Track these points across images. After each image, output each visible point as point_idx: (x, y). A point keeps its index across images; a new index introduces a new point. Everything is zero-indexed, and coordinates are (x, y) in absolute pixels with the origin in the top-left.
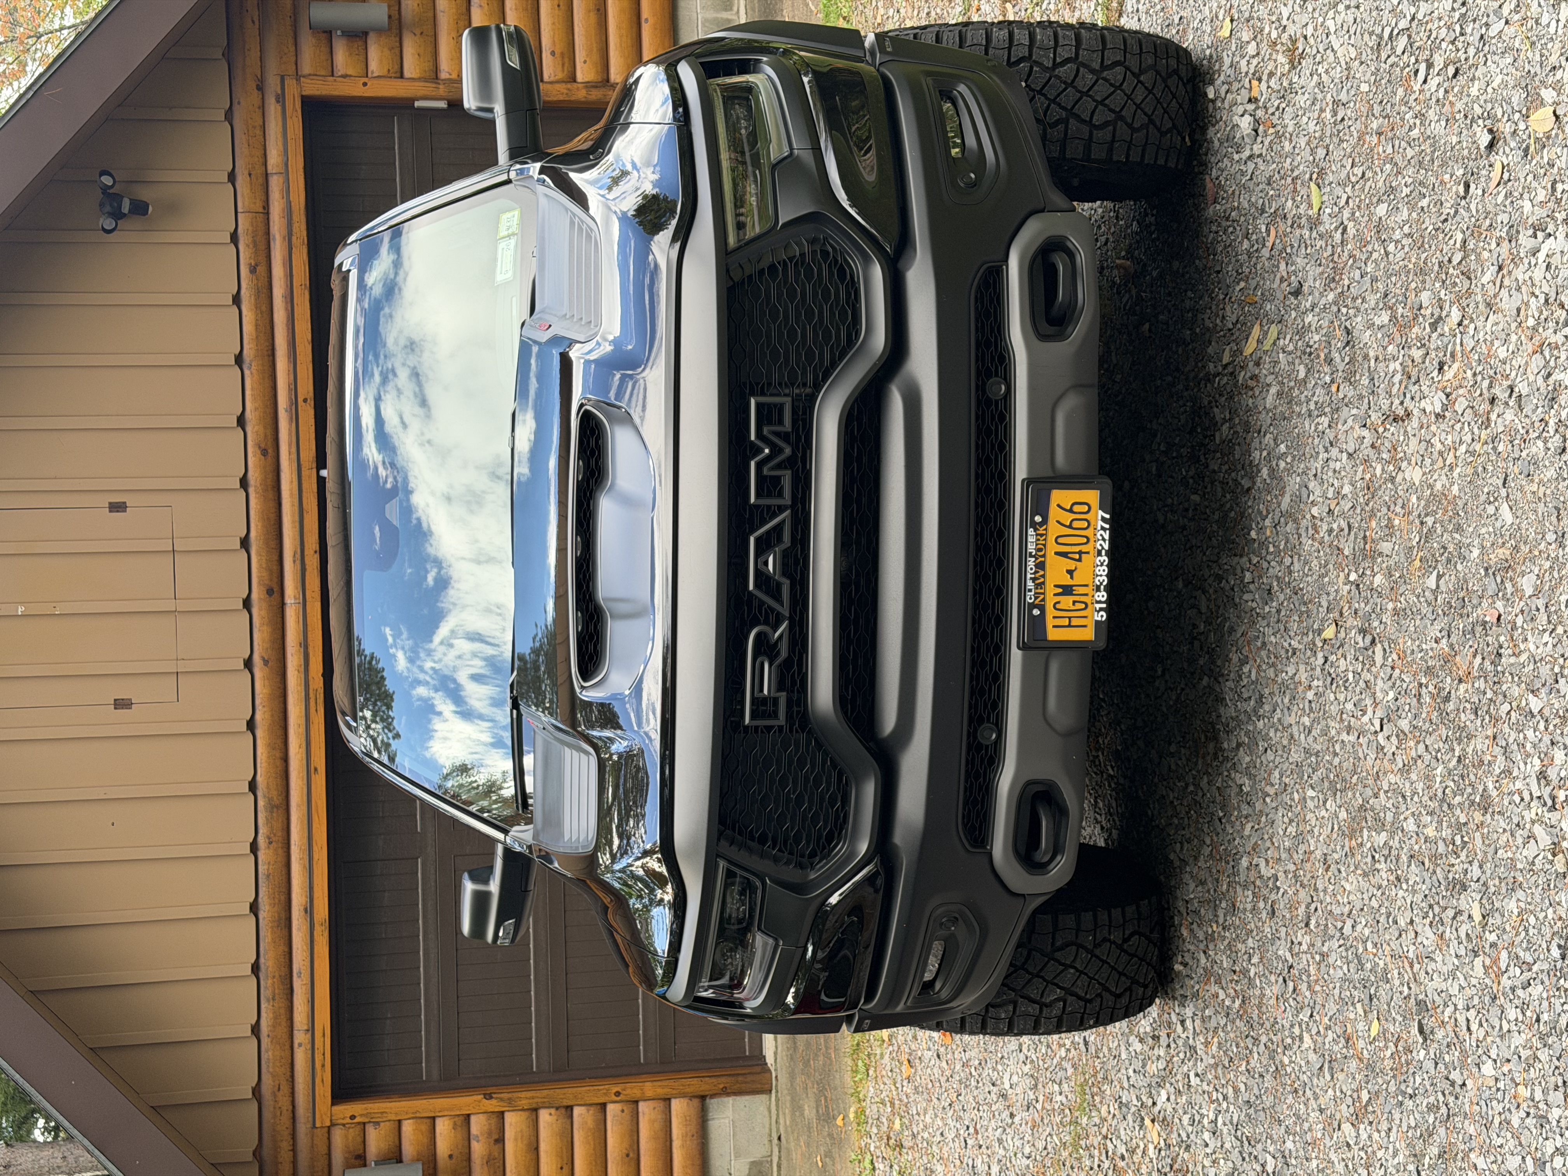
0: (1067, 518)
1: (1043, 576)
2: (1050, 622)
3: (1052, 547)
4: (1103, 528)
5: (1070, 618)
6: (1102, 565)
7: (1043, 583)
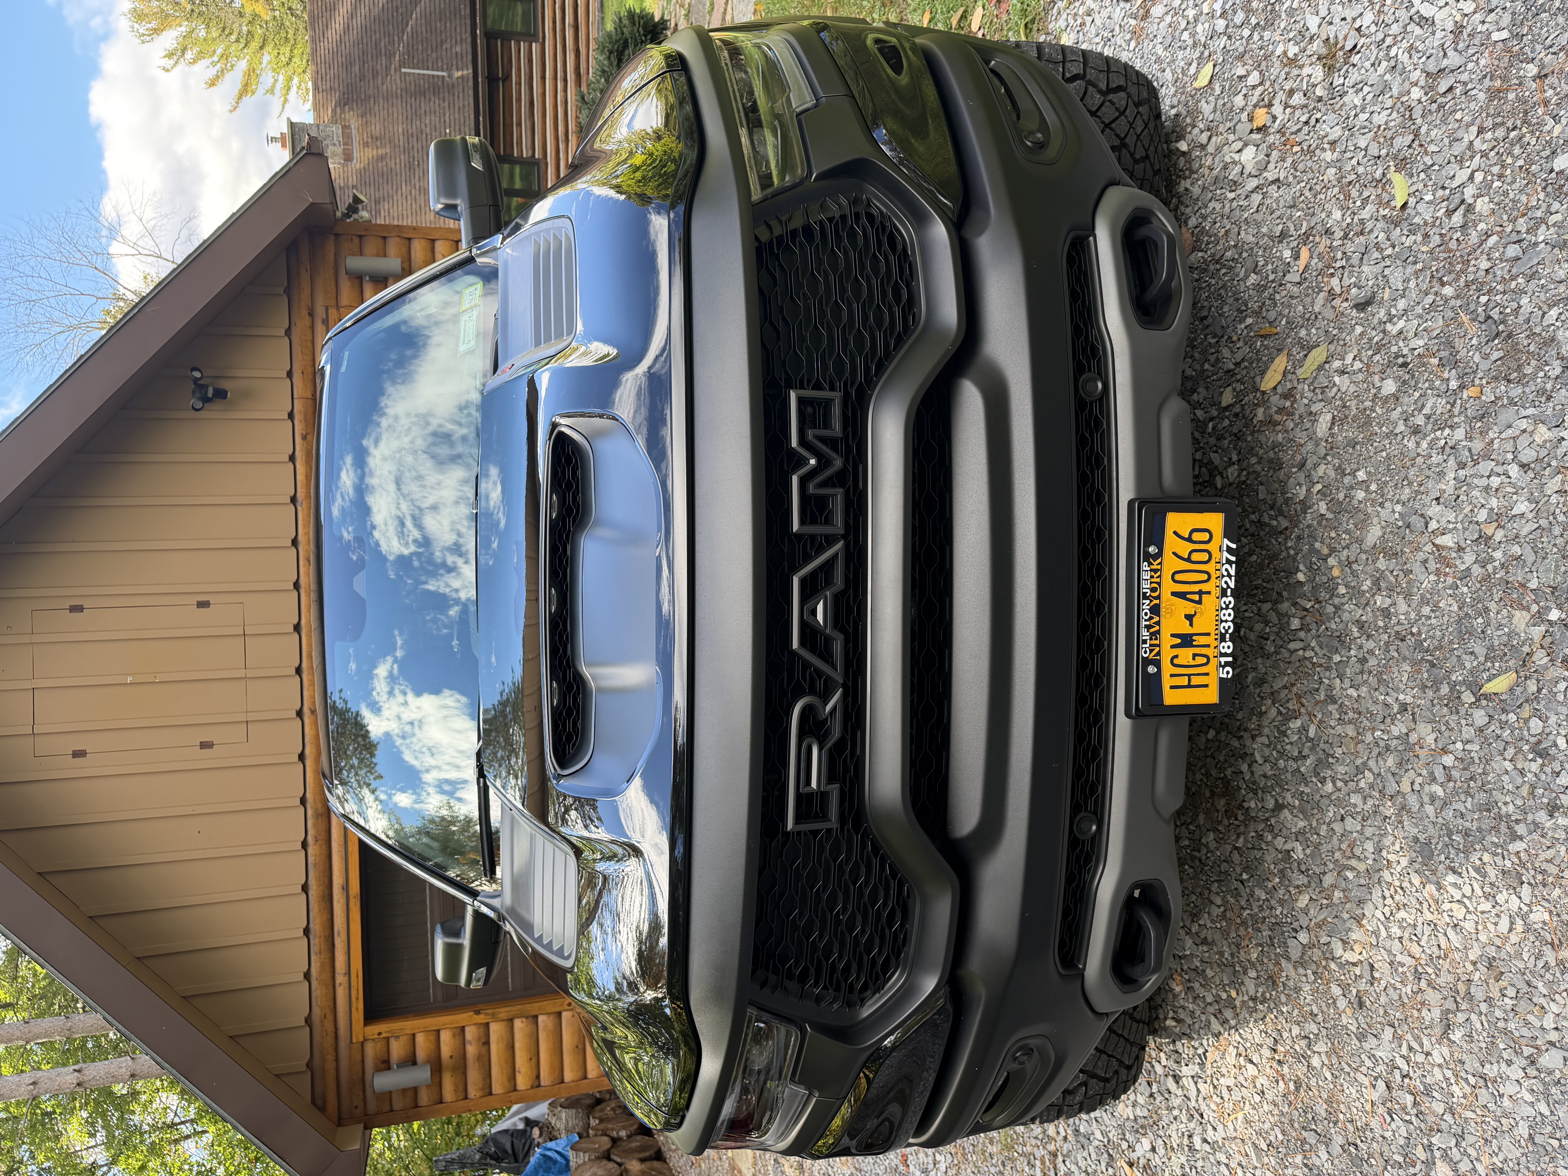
0: (1185, 548)
1: (1158, 623)
2: (1167, 682)
3: (1168, 587)
4: (1229, 562)
5: (1189, 675)
6: (1227, 608)
7: (1158, 632)
